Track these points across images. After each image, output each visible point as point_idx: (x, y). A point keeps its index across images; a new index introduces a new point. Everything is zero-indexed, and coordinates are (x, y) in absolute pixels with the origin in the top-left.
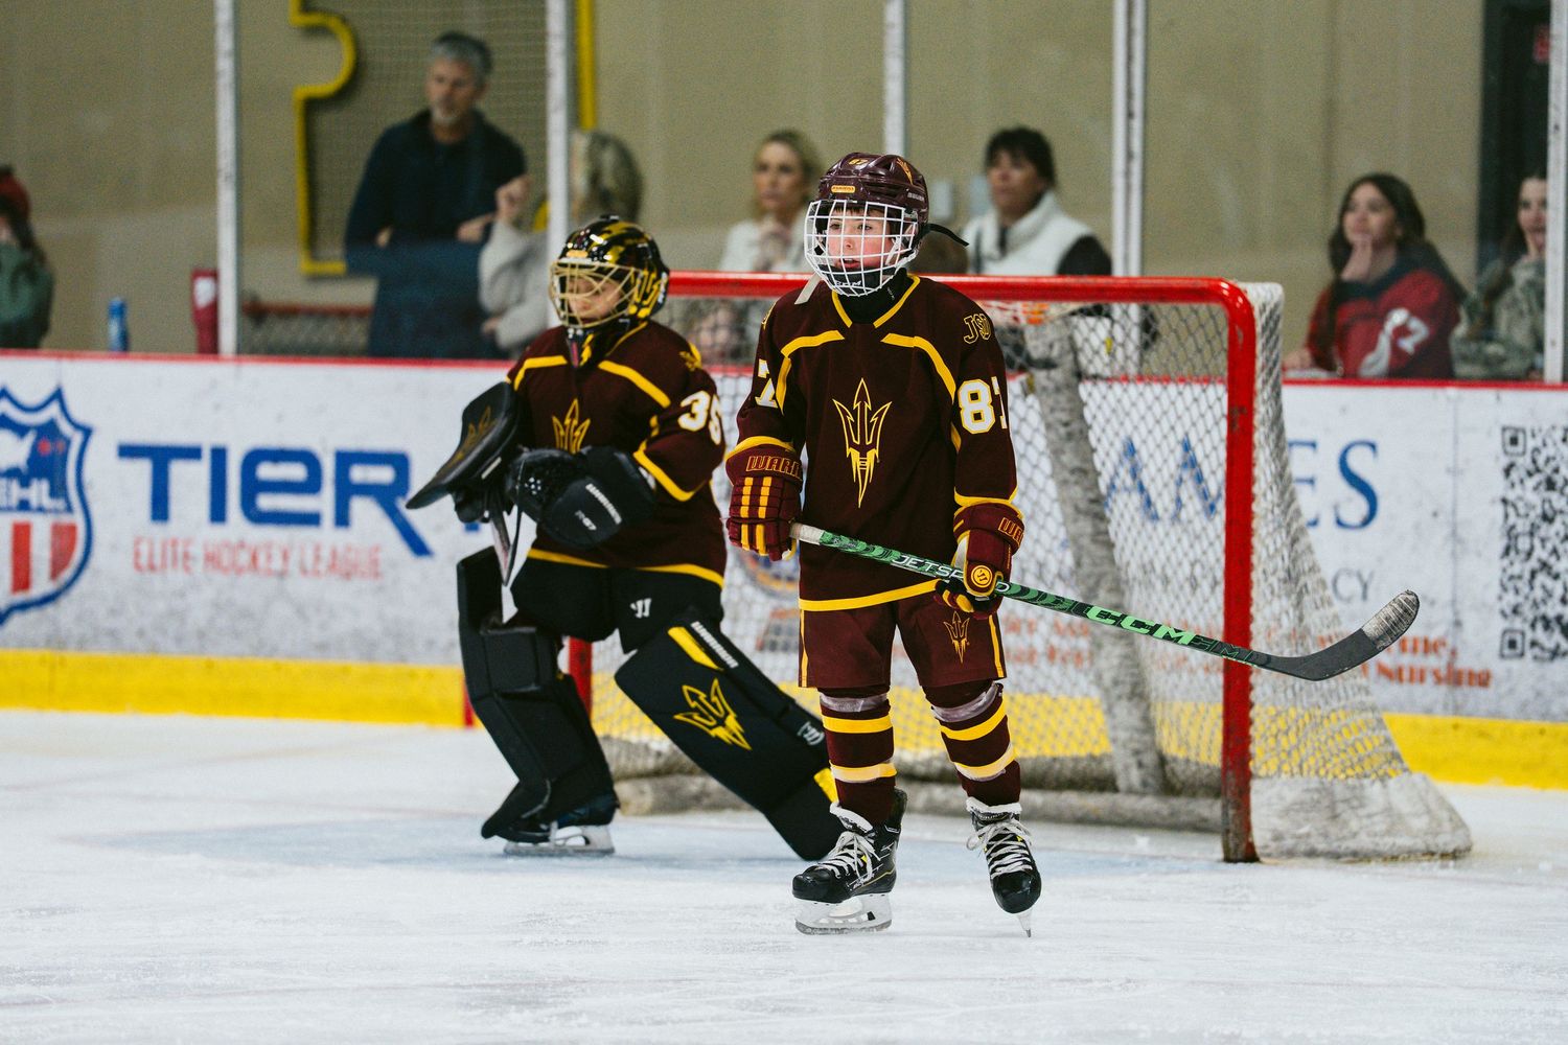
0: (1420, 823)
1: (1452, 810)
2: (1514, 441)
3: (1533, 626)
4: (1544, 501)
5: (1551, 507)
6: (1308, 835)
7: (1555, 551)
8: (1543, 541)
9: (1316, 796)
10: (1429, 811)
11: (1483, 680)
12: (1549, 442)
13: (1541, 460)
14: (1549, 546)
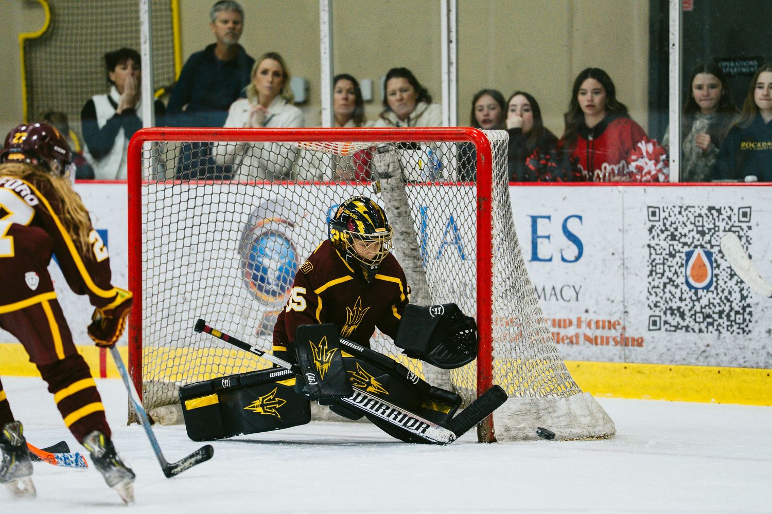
0: (586, 421)
1: (604, 413)
2: (654, 214)
3: (665, 313)
4: (670, 245)
5: (674, 249)
6: (524, 428)
7: (676, 273)
8: (669, 267)
9: (528, 407)
10: (591, 414)
11: (639, 342)
12: (672, 214)
13: (668, 224)
14: (673, 270)
